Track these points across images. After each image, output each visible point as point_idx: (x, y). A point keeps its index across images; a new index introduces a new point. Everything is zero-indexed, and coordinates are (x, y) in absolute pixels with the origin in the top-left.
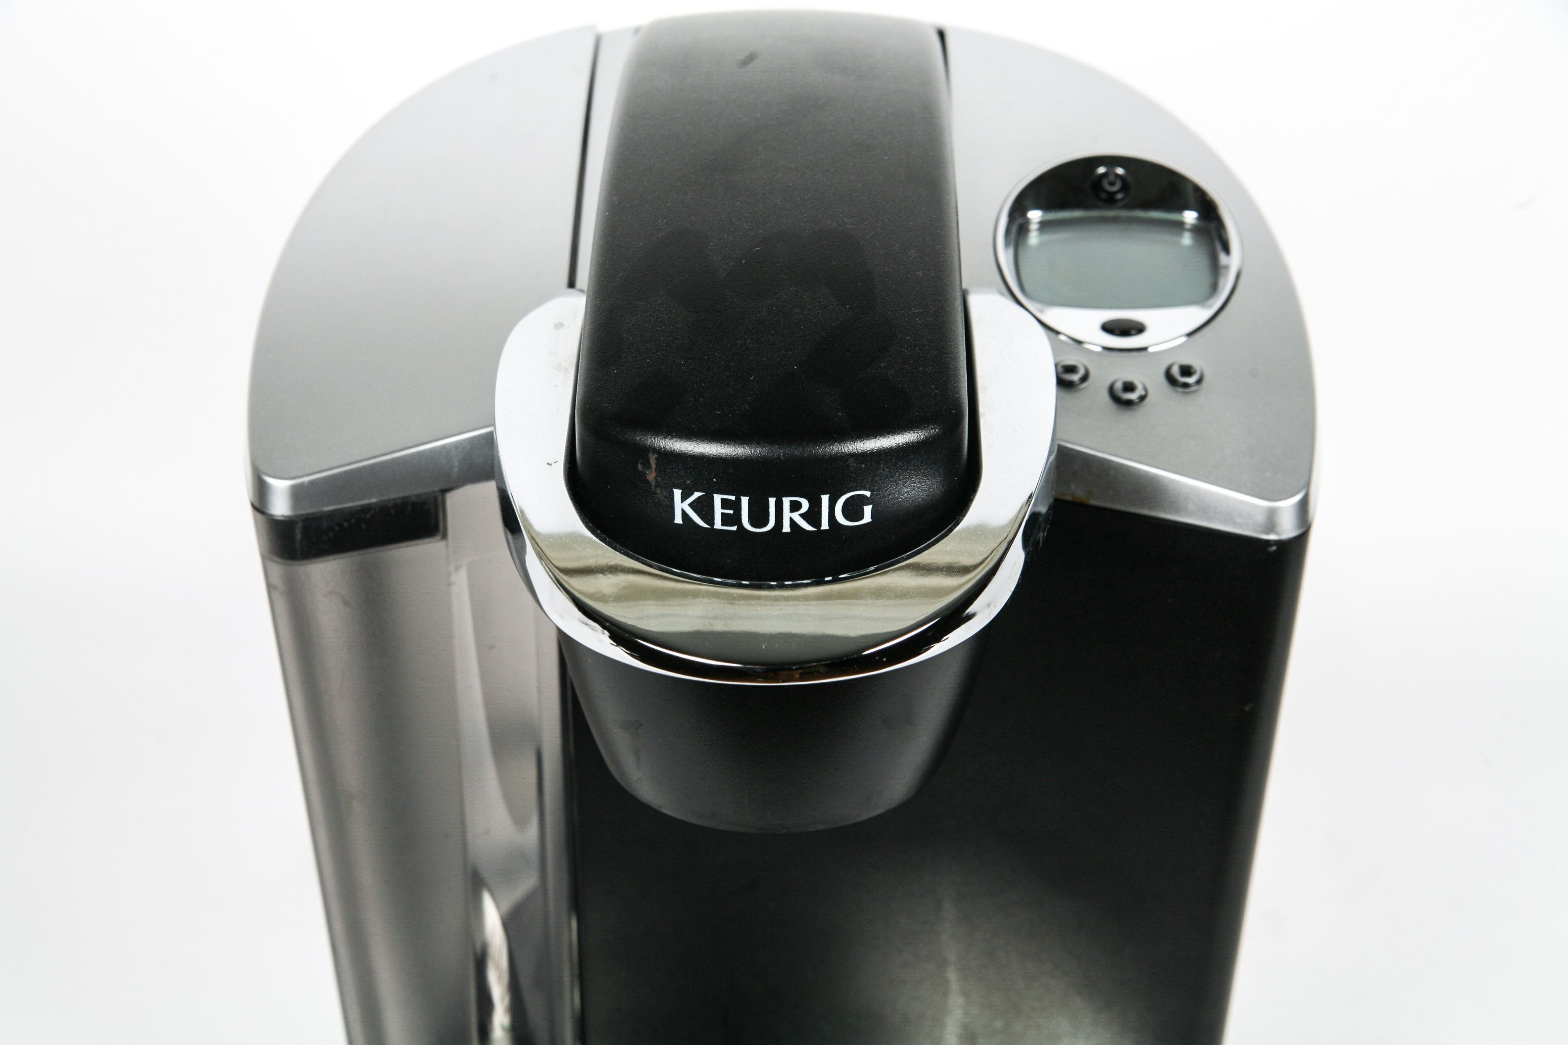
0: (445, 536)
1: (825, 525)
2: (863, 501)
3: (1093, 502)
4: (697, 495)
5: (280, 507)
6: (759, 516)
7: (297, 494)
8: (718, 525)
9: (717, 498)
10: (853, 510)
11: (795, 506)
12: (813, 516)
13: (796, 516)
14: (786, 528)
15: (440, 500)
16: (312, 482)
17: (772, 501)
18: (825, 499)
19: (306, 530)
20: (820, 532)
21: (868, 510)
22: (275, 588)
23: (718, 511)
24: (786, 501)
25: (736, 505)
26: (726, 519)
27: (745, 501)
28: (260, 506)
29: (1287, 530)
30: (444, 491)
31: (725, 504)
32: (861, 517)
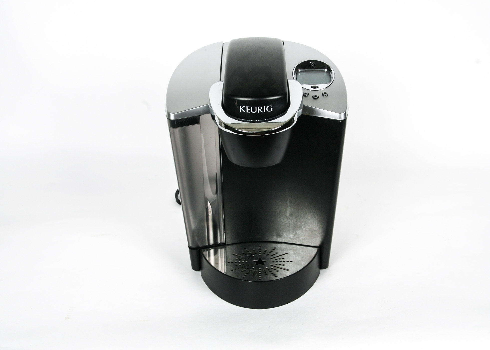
0: (200, 124)
1: (265, 112)
2: (271, 107)
3: (310, 115)
4: (244, 107)
5: (172, 118)
6: (254, 110)
7: (175, 116)
8: (247, 112)
9: (247, 107)
10: (269, 109)
11: (260, 108)
12: (263, 110)
13: (260, 110)
14: (258, 112)
15: (199, 117)
16: (177, 114)
17: (256, 107)
18: (265, 107)
19: (177, 122)
20: (264, 113)
21: (272, 109)
22: (171, 133)
23: (247, 109)
24: (258, 107)
25: (250, 108)
26: (249, 111)
27: (252, 107)
28: (169, 118)
29: (343, 118)
30: (200, 116)
31: (248, 108)
32: (271, 110)
